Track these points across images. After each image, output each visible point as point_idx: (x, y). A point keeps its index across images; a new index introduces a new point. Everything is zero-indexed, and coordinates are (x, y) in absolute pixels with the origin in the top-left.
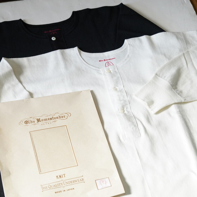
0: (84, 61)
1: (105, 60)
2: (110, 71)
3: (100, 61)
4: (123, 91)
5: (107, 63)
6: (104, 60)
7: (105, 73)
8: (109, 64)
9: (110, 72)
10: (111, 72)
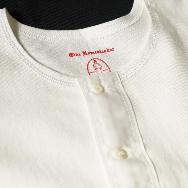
0: (26, 55)
1: (85, 53)
2: (103, 88)
3: (71, 55)
4: (143, 160)
5: (92, 63)
6: (82, 54)
7: (91, 94)
8: (97, 66)
9: (104, 91)
10: (107, 90)
